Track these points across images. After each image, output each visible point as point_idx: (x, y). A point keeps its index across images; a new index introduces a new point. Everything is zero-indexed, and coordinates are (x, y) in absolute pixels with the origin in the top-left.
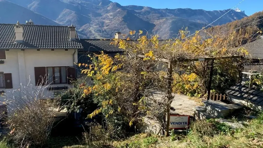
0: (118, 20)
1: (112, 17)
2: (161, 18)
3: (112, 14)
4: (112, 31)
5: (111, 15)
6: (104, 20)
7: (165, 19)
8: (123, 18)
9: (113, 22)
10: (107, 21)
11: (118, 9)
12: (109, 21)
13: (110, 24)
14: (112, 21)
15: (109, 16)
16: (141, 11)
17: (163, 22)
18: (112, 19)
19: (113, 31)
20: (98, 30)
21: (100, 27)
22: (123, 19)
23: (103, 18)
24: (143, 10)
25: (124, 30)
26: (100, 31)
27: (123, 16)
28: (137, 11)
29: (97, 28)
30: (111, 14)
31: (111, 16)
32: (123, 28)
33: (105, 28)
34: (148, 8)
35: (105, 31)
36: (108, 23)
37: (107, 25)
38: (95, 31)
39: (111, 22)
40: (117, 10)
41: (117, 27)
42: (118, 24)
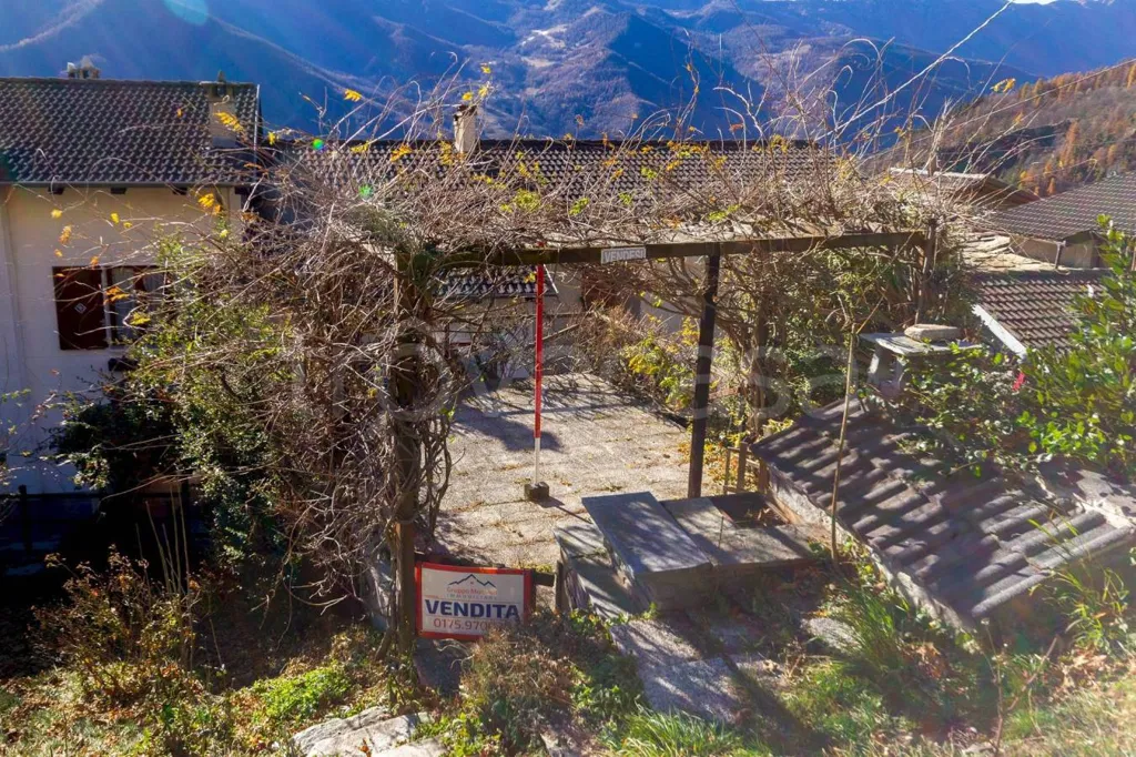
0: (589, 55)
1: (562, 44)
2: (788, 41)
3: (564, 30)
4: (559, 105)
5: (562, 33)
6: (524, 59)
7: (809, 46)
8: (611, 46)
9: (565, 67)
10: (538, 64)
11: (589, 8)
12: (550, 60)
13: (555, 73)
14: (560, 59)
15: (549, 38)
16: (697, 12)
17: (796, 63)
18: (560, 52)
19: (563, 106)
20: (498, 104)
21: (511, 90)
22: (610, 52)
23: (522, 51)
24: (705, 9)
25: (617, 100)
26: (506, 107)
27: (612, 36)
28: (676, 14)
29: (497, 94)
30: (560, 28)
31: (558, 37)
32: (611, 91)
33: (532, 92)
35: (531, 105)
36: (545, 69)
37: (539, 78)
38: (488, 106)
39: (556, 66)
40: (584, 11)
41: (582, 88)
42: (587, 75)
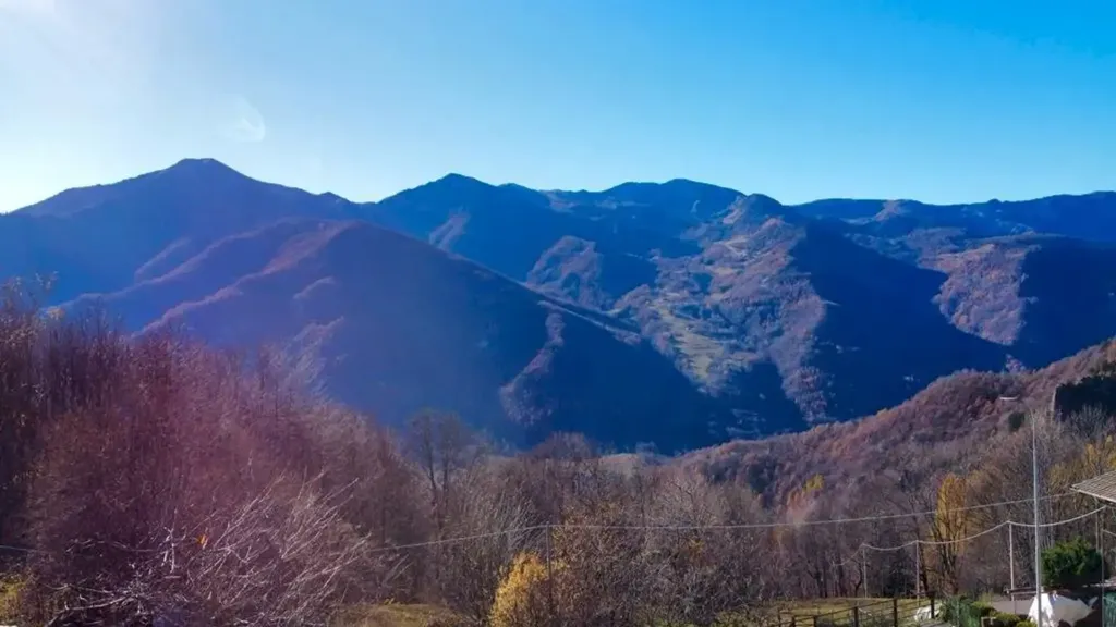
0: (772, 262)
1: (744, 253)
2: (968, 242)
3: (745, 241)
4: (745, 309)
5: (742, 243)
6: (709, 268)
7: (992, 245)
8: (791, 252)
9: (747, 274)
10: (722, 272)
11: (767, 220)
12: (733, 267)
13: (737, 280)
14: (743, 267)
15: (731, 248)
16: (873, 219)
17: (981, 262)
18: (743, 260)
19: (748, 309)
20: (686, 309)
21: (697, 296)
22: (791, 258)
23: (706, 260)
24: (881, 216)
25: (801, 302)
26: (693, 312)
27: (792, 244)
28: (852, 221)
29: (684, 299)
30: (741, 239)
31: (740, 247)
32: (795, 295)
33: (717, 297)
34: (903, 203)
35: (717, 309)
36: (727, 276)
37: (723, 284)
38: (677, 312)
39: (739, 273)
40: (761, 223)
41: (768, 293)
42: (771, 279)
